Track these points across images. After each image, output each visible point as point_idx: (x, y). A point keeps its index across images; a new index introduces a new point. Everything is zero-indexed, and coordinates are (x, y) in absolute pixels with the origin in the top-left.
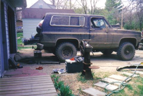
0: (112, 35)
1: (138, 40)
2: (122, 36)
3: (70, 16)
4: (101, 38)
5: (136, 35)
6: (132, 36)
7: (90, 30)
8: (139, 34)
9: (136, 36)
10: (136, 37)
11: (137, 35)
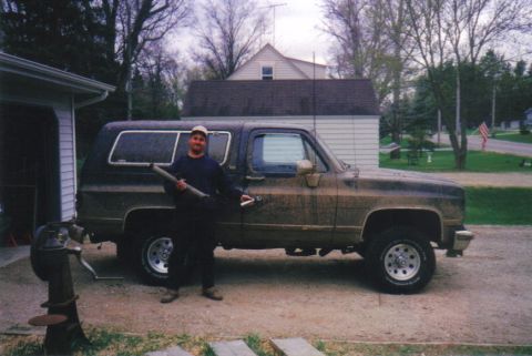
0: (331, 198)
1: (446, 217)
2: (375, 201)
3: (179, 132)
4: (287, 209)
5: (436, 199)
6: (420, 201)
7: (248, 177)
8: (450, 194)
9: (435, 202)
10: (437, 206)
11: (442, 196)
